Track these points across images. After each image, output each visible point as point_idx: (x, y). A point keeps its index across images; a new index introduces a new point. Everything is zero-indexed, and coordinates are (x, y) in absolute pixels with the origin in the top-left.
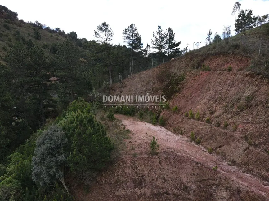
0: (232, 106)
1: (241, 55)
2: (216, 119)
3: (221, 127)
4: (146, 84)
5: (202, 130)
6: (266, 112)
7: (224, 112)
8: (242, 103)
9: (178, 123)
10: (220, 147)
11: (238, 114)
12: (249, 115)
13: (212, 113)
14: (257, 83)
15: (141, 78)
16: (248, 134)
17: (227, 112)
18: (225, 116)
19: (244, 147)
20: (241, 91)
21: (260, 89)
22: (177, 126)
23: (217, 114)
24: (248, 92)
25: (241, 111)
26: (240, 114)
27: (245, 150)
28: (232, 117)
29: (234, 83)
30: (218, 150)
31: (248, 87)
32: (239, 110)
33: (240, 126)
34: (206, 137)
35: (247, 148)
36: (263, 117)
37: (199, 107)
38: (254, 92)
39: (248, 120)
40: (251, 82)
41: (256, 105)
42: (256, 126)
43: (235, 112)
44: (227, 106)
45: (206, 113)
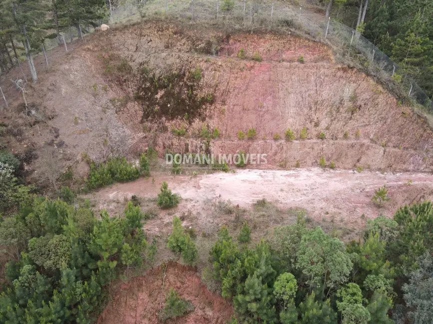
0: (338, 111)
1: (306, 39)
2: (327, 131)
3: (340, 138)
4: (95, 95)
5: (322, 150)
6: (376, 110)
7: (332, 120)
8: (348, 104)
9: (275, 154)
10: (358, 161)
11: (351, 118)
12: (362, 116)
13: (317, 125)
14: (354, 79)
15: (72, 83)
16: (372, 136)
17: (335, 119)
18: (337, 125)
19: (382, 151)
20: (339, 90)
21: (359, 85)
22: (277, 158)
23: (323, 124)
24: (348, 91)
25: (352, 114)
26: (353, 118)
27: (384, 154)
28: (346, 123)
29: (321, 80)
30: (358, 164)
31: (345, 85)
32: (350, 113)
33: (361, 130)
34: (335, 157)
35: (385, 151)
36: (376, 115)
37: (291, 120)
38: (355, 90)
39: (364, 122)
40: (346, 77)
41: (365, 104)
42: (374, 126)
43: (345, 118)
44: (331, 112)
45: (307, 126)
